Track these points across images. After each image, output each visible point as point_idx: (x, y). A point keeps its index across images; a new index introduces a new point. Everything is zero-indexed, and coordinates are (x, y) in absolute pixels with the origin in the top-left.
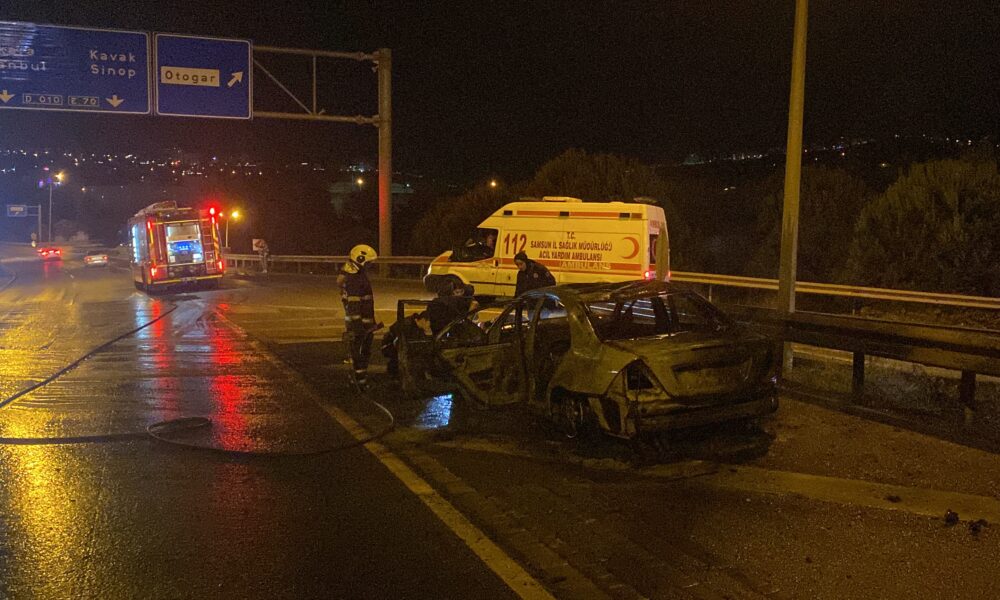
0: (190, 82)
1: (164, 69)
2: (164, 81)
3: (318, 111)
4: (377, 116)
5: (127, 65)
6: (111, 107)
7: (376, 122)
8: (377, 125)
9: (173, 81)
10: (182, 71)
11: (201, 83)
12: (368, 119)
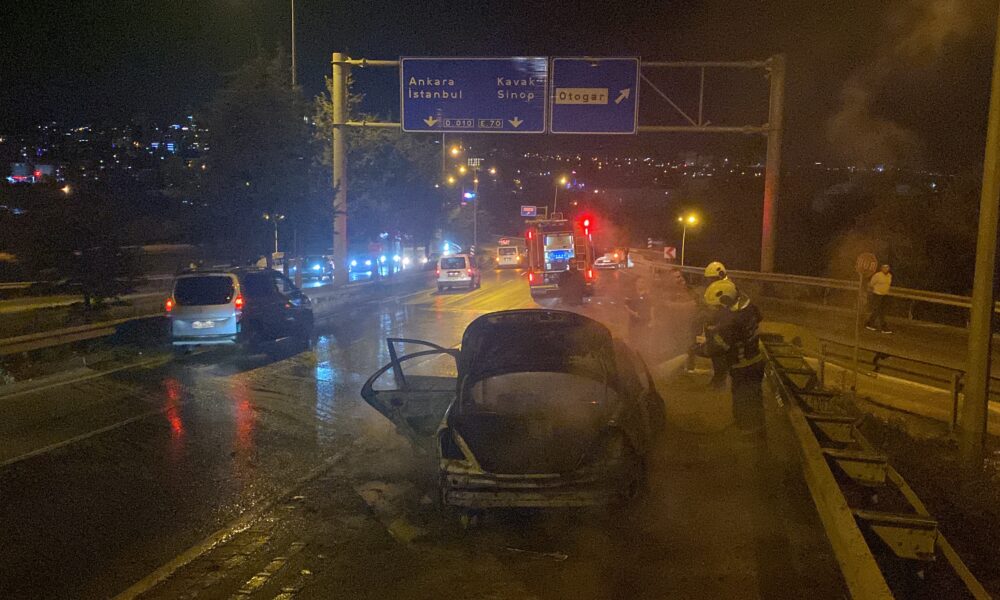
0: (581, 102)
1: (558, 90)
2: (557, 102)
3: (703, 123)
5: (527, 89)
6: (512, 128)
7: (765, 132)
8: (766, 134)
9: (567, 102)
10: (575, 91)
11: (591, 102)
12: (756, 130)
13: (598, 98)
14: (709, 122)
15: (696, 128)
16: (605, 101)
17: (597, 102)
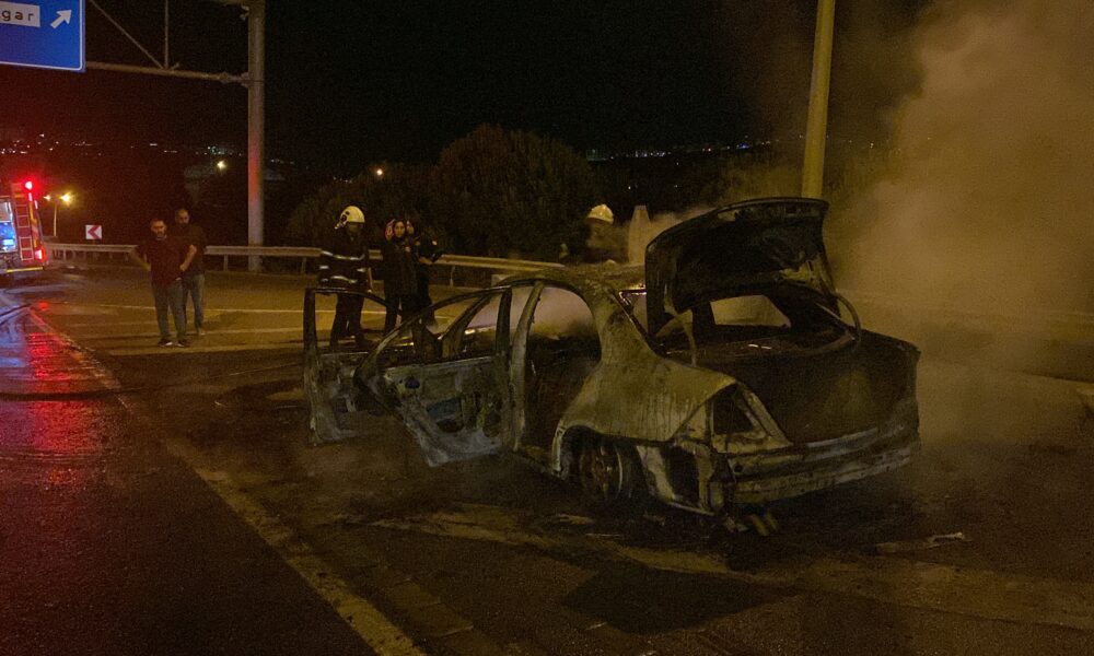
3: (171, 64)
4: (247, 74)
7: (245, 82)
8: (246, 85)
11: (14, 21)
12: (234, 78)
13: (25, 17)
14: (177, 65)
15: (161, 71)
16: (35, 22)
17: (25, 22)
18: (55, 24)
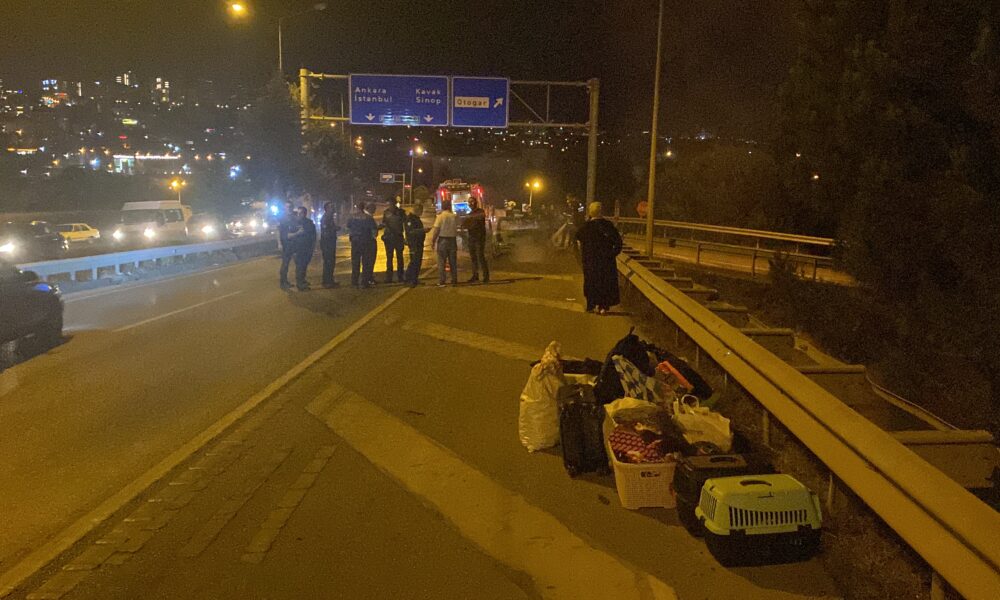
0: (472, 106)
1: (457, 98)
2: (457, 105)
4: (588, 123)
5: (436, 97)
6: (427, 122)
7: (587, 127)
9: (463, 106)
10: (467, 99)
11: (478, 106)
12: (582, 125)
13: (483, 103)
14: (553, 120)
15: (545, 124)
16: (487, 106)
17: (482, 106)
18: (495, 106)
